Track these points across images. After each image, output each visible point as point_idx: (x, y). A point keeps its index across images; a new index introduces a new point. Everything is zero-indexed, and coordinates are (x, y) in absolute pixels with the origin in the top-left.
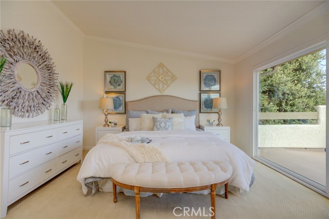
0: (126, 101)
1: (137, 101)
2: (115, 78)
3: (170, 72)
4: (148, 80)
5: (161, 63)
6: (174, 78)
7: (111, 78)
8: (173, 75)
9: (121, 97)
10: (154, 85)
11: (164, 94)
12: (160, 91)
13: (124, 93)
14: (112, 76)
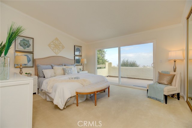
0: (34, 58)
1: (42, 59)
2: (24, 41)
3: (61, 43)
4: (49, 46)
5: (57, 38)
6: (63, 47)
7: (21, 41)
8: (63, 46)
9: (30, 56)
10: (53, 50)
11: (58, 55)
12: (56, 53)
13: (32, 53)
14: (22, 39)
